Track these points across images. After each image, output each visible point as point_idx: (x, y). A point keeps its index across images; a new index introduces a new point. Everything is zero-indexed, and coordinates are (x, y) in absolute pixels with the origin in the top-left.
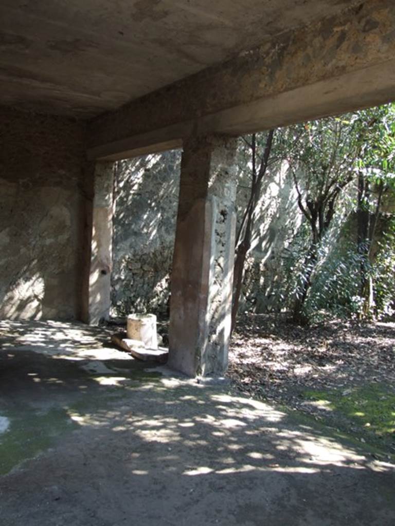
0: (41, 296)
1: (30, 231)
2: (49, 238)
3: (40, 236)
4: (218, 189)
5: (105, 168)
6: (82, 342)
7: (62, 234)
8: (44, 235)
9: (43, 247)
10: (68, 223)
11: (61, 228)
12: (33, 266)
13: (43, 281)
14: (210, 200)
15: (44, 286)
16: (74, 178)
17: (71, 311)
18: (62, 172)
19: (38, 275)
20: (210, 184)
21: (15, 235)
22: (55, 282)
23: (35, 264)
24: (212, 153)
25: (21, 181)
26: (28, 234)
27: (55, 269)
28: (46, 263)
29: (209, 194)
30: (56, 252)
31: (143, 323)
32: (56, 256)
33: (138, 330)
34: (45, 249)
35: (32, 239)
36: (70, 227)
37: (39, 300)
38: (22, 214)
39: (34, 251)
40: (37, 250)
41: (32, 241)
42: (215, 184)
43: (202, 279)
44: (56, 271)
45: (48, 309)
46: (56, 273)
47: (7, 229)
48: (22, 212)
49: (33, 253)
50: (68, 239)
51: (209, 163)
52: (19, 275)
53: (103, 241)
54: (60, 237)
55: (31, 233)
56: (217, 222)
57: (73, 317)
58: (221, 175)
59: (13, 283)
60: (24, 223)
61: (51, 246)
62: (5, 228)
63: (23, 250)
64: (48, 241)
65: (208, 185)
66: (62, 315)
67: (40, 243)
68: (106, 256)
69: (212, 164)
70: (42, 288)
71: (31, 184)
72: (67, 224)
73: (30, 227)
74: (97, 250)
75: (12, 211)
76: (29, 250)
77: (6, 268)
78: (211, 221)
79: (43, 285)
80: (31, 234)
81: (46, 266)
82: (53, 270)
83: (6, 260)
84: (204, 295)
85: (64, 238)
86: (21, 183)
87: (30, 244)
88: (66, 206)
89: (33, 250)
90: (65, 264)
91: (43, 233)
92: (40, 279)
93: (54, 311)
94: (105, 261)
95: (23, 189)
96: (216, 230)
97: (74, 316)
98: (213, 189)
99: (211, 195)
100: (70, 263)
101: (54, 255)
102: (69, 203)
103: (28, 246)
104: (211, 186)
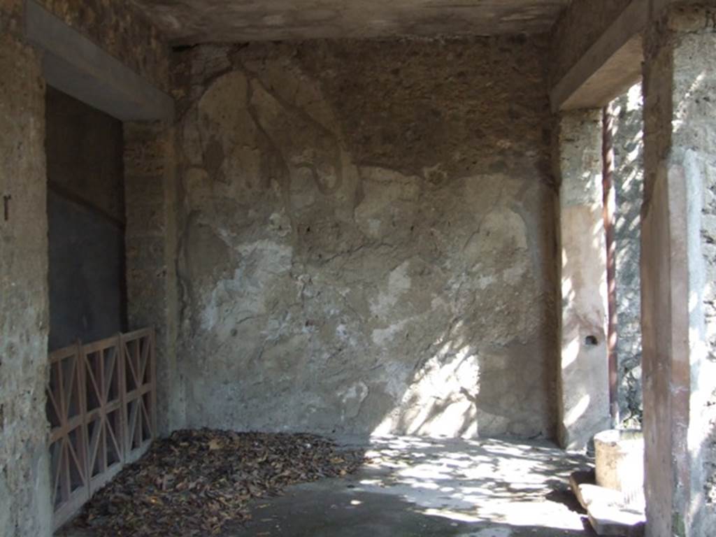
0: (474, 391)
1: (448, 264)
2: (484, 276)
3: (468, 274)
4: (701, 132)
5: (582, 123)
6: (512, 486)
7: (510, 267)
8: (474, 269)
9: (474, 293)
10: (522, 243)
11: (508, 254)
12: (458, 331)
13: (477, 361)
14: (679, 163)
15: (479, 371)
16: (529, 153)
17: (538, 422)
18: (505, 144)
19: (466, 349)
20: (676, 124)
21: (421, 274)
22: (501, 362)
23: (460, 328)
24: (676, 52)
25: (426, 171)
26: (444, 269)
27: (500, 336)
28: (482, 326)
29: (675, 149)
30: (500, 302)
31: (619, 451)
32: (501, 311)
33: (612, 465)
34: (478, 297)
35: (453, 281)
36: (527, 250)
37: (470, 398)
38: (432, 234)
39: (458, 302)
40: (463, 300)
41: (453, 283)
42: (692, 123)
43: (674, 349)
44: (503, 341)
45: (489, 416)
46: (503, 344)
47: (406, 264)
48: (432, 229)
49: (456, 306)
50: (524, 276)
51: (670, 78)
52: (431, 350)
53: (587, 276)
54: (507, 273)
55: (449, 267)
56: (704, 211)
57: (541, 433)
58: (707, 99)
59: (420, 365)
60: (436, 249)
61: (489, 290)
62: (402, 260)
63: (437, 302)
64: (485, 282)
65: (671, 128)
66: (518, 428)
67: (469, 287)
68: (594, 307)
69: (678, 77)
70: (476, 373)
71: (445, 174)
72: (519, 245)
73: (447, 257)
74: (573, 295)
75: (412, 228)
76: (447, 299)
77: (408, 335)
78: (685, 212)
79: (478, 368)
80: (450, 270)
81: (482, 330)
82: (497, 338)
83: (405, 321)
84: (680, 388)
85: (514, 274)
86: (426, 174)
87: (449, 289)
88: (515, 209)
89: (457, 300)
90: (520, 327)
91: (473, 266)
92: (472, 358)
93: (501, 420)
94: (593, 317)
95: (431, 185)
96: (703, 232)
97: (544, 432)
98: (687, 135)
99: (683, 149)
100: (530, 324)
101: (498, 309)
102: (520, 204)
103: (446, 292)
104: (681, 129)
